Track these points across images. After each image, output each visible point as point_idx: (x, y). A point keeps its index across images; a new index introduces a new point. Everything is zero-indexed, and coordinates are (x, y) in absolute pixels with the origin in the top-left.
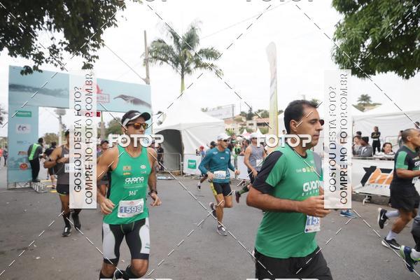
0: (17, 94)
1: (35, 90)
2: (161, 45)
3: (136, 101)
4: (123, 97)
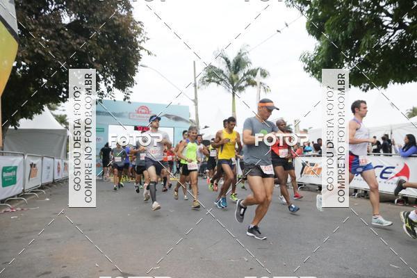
1: (108, 114)
2: (211, 70)
3: (177, 119)
4: (167, 116)
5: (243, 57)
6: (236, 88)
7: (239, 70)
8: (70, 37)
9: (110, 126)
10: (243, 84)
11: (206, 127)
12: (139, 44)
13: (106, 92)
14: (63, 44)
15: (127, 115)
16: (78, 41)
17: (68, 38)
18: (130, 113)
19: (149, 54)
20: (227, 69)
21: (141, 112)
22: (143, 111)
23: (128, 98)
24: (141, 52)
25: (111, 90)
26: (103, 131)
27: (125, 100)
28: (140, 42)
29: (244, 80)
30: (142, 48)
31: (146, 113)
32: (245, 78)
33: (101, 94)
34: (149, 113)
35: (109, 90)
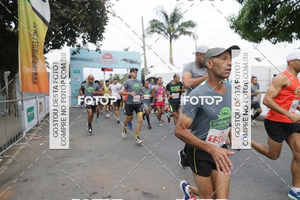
0: (74, 62)
1: (82, 59)
2: (154, 23)
3: (132, 62)
4: (125, 60)
5: (178, 12)
6: (173, 36)
8: (59, 7)
9: (84, 68)
10: (178, 33)
11: (152, 67)
12: (107, 9)
13: (82, 45)
14: (54, 12)
15: (96, 60)
16: (65, 10)
17: (58, 9)
18: (98, 59)
19: (114, 15)
20: (166, 22)
21: (106, 58)
22: (108, 57)
23: (99, 50)
24: (108, 15)
25: (86, 43)
26: (79, 72)
27: (97, 51)
28: (108, 8)
29: (178, 30)
30: (108, 12)
31: (109, 58)
32: (179, 28)
33: (79, 46)
34: (111, 58)
35: (84, 43)
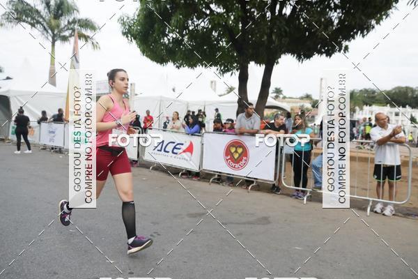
2: (21, 6)
6: (57, 37)
7: (61, 15)
10: (67, 33)
20: (46, 10)
29: (68, 29)
32: (70, 27)
